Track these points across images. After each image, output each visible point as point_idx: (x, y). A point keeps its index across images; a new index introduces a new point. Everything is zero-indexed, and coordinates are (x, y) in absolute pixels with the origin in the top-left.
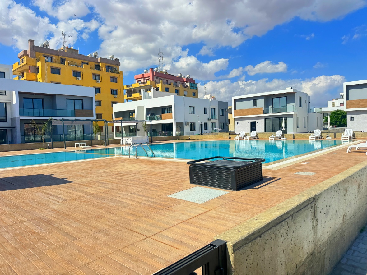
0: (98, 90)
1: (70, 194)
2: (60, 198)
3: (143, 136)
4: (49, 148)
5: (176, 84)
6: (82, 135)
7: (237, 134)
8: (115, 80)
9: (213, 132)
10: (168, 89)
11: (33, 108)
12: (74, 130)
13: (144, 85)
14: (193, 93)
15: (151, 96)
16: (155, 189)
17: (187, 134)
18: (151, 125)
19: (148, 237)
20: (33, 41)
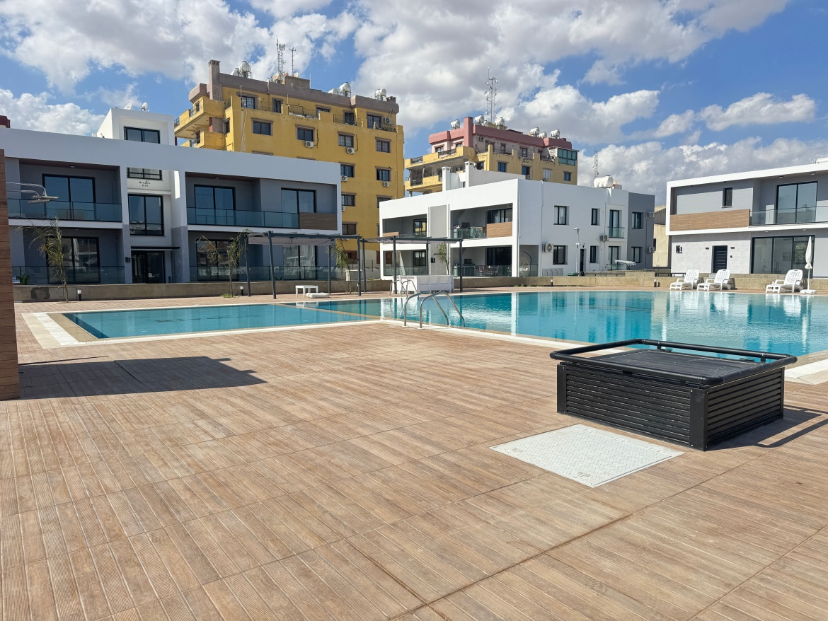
0: (348, 170)
1: (247, 417)
2: (220, 427)
3: (443, 275)
4: (243, 294)
5: (524, 153)
6: (314, 269)
7: (676, 275)
8: (385, 146)
9: (612, 270)
10: (505, 164)
11: (215, 208)
12: (297, 257)
13: (449, 157)
14: (565, 173)
15: (464, 183)
16: (461, 422)
17: (546, 272)
18: (462, 250)
19: (424, 605)
20: (218, 63)
